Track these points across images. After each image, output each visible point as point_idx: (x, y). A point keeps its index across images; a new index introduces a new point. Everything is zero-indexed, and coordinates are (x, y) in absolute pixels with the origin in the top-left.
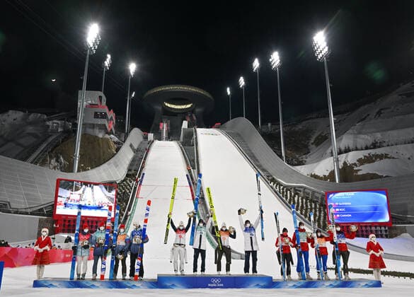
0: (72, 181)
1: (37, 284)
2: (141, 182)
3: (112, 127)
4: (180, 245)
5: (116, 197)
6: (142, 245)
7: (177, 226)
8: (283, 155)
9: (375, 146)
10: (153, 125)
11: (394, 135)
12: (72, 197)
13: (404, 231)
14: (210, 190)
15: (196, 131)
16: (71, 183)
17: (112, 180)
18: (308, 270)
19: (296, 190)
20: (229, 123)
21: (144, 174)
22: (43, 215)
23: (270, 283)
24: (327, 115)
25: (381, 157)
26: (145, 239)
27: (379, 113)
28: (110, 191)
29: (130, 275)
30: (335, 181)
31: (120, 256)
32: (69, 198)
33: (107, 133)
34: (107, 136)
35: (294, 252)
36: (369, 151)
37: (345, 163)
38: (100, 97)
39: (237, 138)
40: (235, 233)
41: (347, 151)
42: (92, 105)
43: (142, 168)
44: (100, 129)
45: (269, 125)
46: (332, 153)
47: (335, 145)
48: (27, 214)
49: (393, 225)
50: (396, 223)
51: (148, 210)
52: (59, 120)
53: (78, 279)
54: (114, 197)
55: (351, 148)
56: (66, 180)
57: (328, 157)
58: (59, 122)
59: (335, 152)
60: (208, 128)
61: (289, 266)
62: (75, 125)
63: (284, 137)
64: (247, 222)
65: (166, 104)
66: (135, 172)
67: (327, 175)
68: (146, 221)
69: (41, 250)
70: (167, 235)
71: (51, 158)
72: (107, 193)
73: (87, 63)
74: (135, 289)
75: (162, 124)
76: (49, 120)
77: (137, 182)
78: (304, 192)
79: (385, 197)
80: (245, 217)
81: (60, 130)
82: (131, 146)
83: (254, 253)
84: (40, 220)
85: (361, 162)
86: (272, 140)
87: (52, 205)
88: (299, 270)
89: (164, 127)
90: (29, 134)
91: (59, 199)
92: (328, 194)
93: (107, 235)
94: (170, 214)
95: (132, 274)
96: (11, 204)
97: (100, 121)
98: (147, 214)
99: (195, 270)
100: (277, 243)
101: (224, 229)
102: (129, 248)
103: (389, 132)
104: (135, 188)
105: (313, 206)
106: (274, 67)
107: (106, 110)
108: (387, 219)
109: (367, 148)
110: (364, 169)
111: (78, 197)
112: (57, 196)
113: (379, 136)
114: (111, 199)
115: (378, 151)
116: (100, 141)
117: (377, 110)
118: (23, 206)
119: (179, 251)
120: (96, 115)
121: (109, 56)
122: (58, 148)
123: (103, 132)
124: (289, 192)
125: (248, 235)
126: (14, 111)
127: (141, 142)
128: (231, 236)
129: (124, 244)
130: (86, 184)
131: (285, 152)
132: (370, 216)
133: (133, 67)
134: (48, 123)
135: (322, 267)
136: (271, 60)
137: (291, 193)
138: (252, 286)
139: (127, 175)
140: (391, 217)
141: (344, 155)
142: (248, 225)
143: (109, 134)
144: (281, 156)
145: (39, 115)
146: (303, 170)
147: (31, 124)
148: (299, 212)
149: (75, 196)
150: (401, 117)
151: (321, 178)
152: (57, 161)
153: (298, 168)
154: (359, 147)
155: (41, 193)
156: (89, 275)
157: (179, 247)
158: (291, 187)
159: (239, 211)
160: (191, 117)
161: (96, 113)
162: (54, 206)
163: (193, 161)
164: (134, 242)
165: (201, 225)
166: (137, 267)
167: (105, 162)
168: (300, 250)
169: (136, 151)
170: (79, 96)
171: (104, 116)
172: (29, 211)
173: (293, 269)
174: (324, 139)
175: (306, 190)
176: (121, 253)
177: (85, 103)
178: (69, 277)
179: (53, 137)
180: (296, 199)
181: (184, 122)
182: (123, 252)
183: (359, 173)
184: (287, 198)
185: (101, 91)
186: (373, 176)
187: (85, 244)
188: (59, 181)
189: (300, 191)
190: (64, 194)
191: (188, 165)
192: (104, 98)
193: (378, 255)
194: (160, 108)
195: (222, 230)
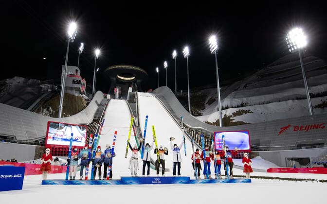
0: (58, 123)
1: (44, 183)
2: (103, 124)
3: (84, 89)
4: (135, 158)
5: (87, 134)
6: (111, 158)
7: (133, 147)
8: (190, 110)
9: (242, 105)
10: (110, 90)
11: (254, 99)
12: (58, 133)
13: (257, 155)
14: (154, 127)
15: (137, 94)
16: (57, 125)
17: (83, 123)
18: (210, 173)
19: (197, 131)
20: (157, 90)
21: (104, 120)
22: (39, 144)
23: (188, 181)
24: (216, 87)
25: (246, 112)
26: (113, 154)
27: (245, 86)
28: (83, 129)
29: (104, 177)
30: (219, 126)
31: (98, 166)
32: (56, 134)
33: (81, 93)
34: (81, 95)
35: (202, 163)
36: (239, 108)
37: (225, 115)
38: (77, 70)
39: (162, 98)
40: (167, 152)
41: (227, 108)
42: (71, 75)
43: (103, 116)
44: (76, 90)
45: (182, 91)
46: (218, 109)
47: (220, 104)
48: (27, 143)
49: (252, 152)
50: (253, 151)
51: (115, 137)
52: (49, 84)
53: (71, 179)
54: (85, 134)
55: (229, 106)
56: (54, 122)
57: (215, 111)
58: (49, 85)
59: (220, 109)
60: (144, 92)
61: (199, 171)
62: (60, 88)
63: (190, 99)
64: (175, 145)
65: (119, 77)
66: (98, 119)
67: (215, 122)
68: (114, 144)
69: (46, 162)
70: (127, 152)
71: (44, 108)
72: (80, 131)
73: (68, 48)
74: (108, 185)
75: (115, 89)
76: (42, 84)
77: (100, 124)
78: (201, 132)
79: (248, 135)
80: (173, 142)
81: (49, 90)
82: (96, 102)
83: (179, 164)
84: (36, 147)
85: (235, 114)
86: (183, 101)
87: (45, 139)
88: (205, 173)
89: (117, 91)
90: (28, 93)
91: (49, 135)
92: (215, 133)
93: (89, 152)
94: (129, 139)
95: (105, 176)
96: (17, 137)
97: (76, 86)
98: (115, 140)
99: (144, 174)
100: (192, 157)
101: (161, 149)
102: (103, 160)
103: (251, 97)
104: (99, 128)
105: (207, 140)
106: (185, 56)
107: (80, 78)
108: (248, 148)
109: (238, 107)
110: (237, 119)
111: (62, 134)
112: (48, 132)
113: (245, 100)
114: (83, 135)
115: (244, 109)
116: (76, 98)
117: (244, 84)
118: (25, 139)
119: (134, 163)
120: (74, 82)
121: (82, 44)
122: (48, 102)
123: (78, 92)
124: (192, 132)
125: (175, 152)
126: (18, 77)
127: (103, 100)
128: (165, 153)
129: (100, 158)
130: (67, 125)
131: (191, 108)
132: (239, 146)
133: (98, 52)
134: (41, 86)
135: (218, 171)
136: (183, 52)
137: (193, 133)
138: (178, 182)
139: (94, 120)
140: (251, 147)
141: (225, 110)
142: (176, 147)
143: (82, 94)
144: (188, 111)
145: (35, 80)
146: (201, 119)
147: (30, 86)
148: (198, 144)
149: (60, 132)
150: (258, 89)
151: (211, 124)
152: (48, 110)
153: (198, 118)
154: (234, 106)
155: (37, 130)
156: (78, 177)
157: (134, 160)
158: (194, 129)
159: (171, 138)
160: (134, 85)
161: (74, 80)
162: (46, 139)
163: (135, 112)
164: (106, 157)
165: (148, 146)
166: (108, 172)
167: (79, 112)
168: (206, 162)
169: (99, 105)
170: (63, 69)
171: (79, 82)
172: (29, 142)
173: (202, 172)
174: (213, 101)
175: (203, 131)
176: (98, 163)
177: (66, 74)
178: (65, 179)
179: (45, 95)
180: (197, 136)
181: (130, 88)
182: (99, 163)
183: (234, 121)
184: (191, 136)
185: (77, 66)
186: (241, 123)
187: (75, 158)
188: (49, 123)
189: (199, 131)
190: (52, 131)
191: (132, 114)
192: (79, 71)
193: (248, 165)
194: (115, 79)
195: (160, 150)
